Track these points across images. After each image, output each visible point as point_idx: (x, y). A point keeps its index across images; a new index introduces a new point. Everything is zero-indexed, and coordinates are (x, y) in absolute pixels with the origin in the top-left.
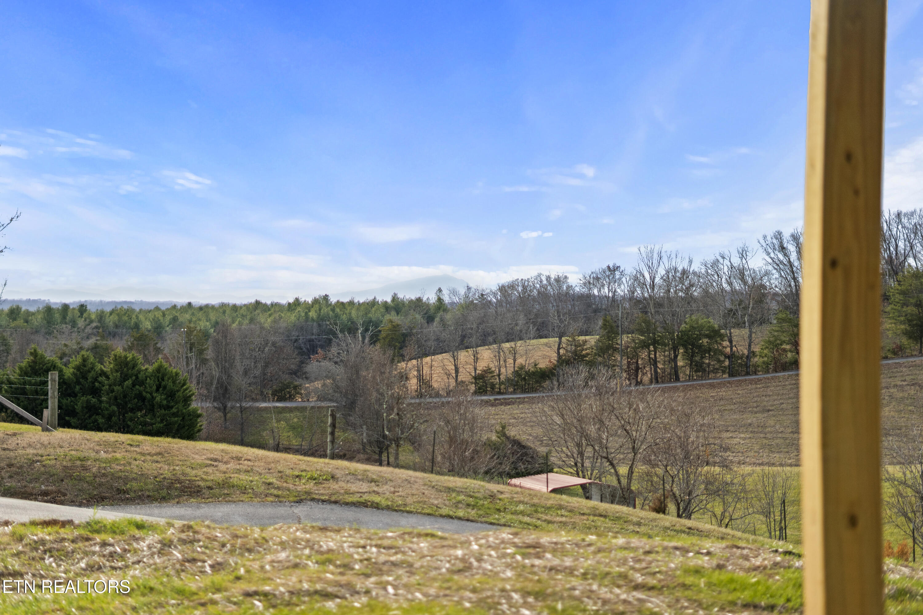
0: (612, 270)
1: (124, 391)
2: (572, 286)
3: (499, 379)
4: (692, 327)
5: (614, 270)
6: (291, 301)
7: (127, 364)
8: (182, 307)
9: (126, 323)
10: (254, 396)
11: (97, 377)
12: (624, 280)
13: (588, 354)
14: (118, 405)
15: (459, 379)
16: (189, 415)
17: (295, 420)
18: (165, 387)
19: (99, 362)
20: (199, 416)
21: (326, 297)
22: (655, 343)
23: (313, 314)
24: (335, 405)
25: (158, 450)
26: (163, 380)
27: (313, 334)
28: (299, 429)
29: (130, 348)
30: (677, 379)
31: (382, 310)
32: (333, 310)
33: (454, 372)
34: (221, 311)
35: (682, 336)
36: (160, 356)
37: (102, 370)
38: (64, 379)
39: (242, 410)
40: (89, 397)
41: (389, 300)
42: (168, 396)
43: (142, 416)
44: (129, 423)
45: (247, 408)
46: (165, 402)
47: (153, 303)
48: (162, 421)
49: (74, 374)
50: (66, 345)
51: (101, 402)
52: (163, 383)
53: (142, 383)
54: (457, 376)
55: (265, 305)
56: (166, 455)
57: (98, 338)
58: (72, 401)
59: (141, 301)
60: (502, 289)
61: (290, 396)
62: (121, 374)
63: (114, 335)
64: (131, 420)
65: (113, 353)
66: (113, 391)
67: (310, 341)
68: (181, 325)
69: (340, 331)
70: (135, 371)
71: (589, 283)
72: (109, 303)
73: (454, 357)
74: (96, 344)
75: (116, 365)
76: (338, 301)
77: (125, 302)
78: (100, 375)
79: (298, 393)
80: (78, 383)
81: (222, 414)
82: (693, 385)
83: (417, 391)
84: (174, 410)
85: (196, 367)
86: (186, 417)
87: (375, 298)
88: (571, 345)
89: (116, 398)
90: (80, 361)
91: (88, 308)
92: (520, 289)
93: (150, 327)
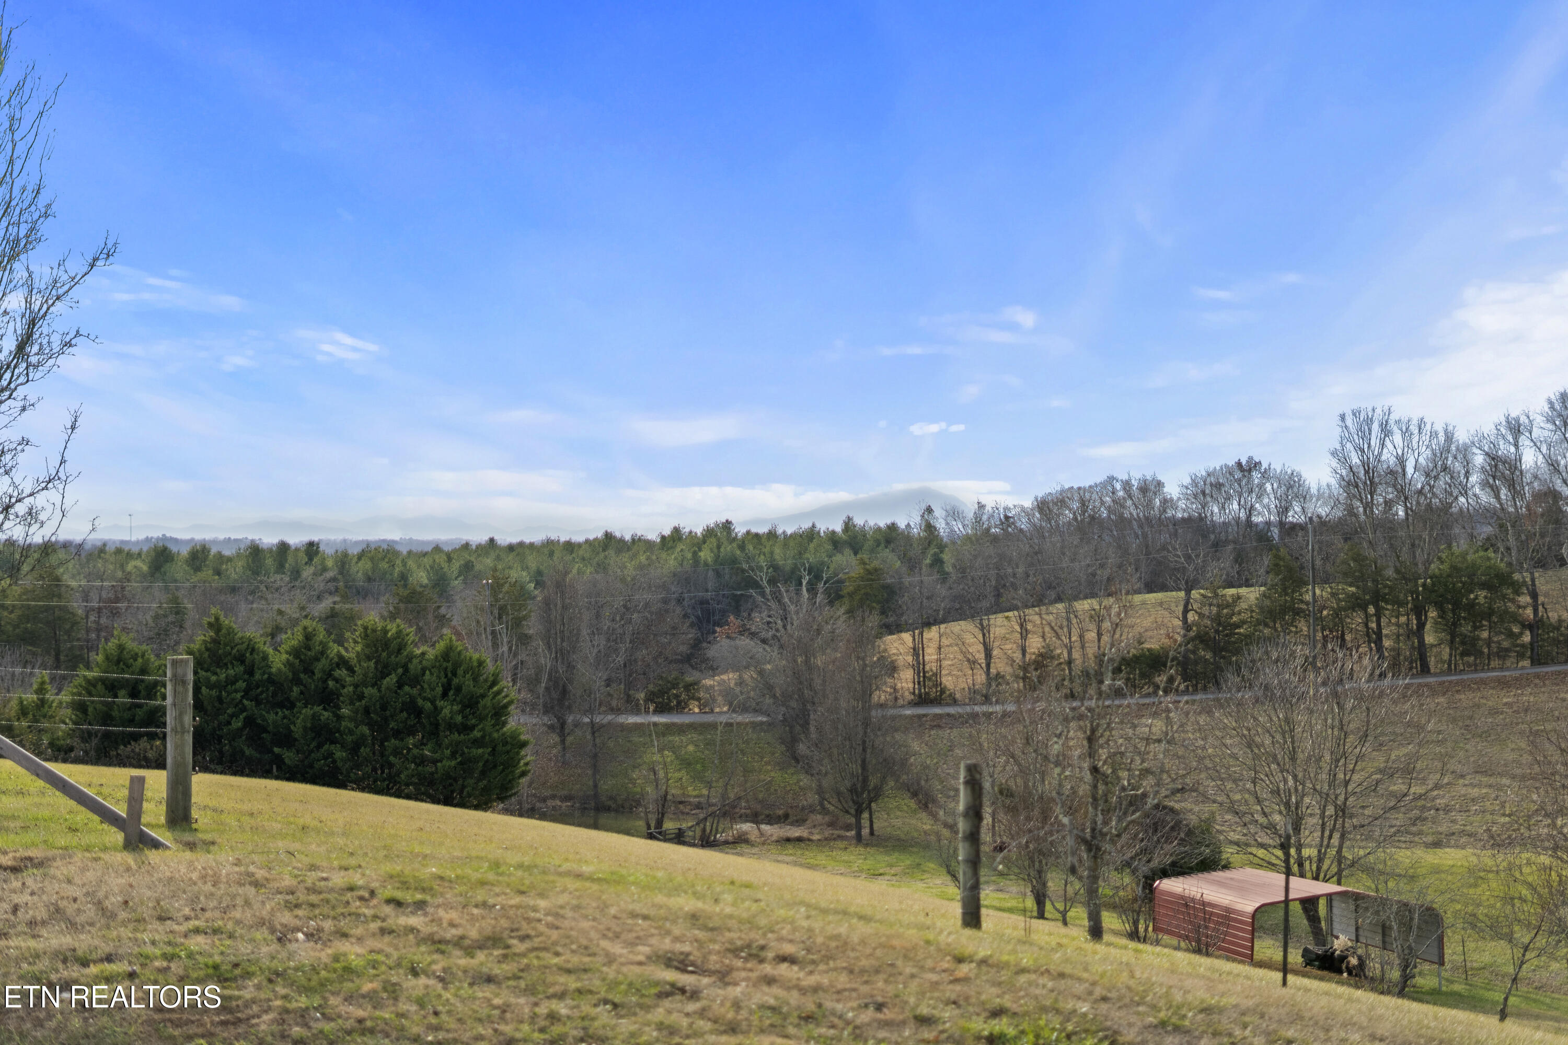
0: (1247, 468)
1: (382, 698)
2: (1172, 499)
3: (1070, 669)
4: (1454, 568)
5: (1250, 471)
6: (667, 532)
7: (386, 644)
8: (479, 546)
9: (385, 573)
10: (614, 703)
11: (333, 670)
12: (1268, 487)
13: (1243, 622)
14: (371, 725)
15: (993, 671)
16: (505, 743)
17: (691, 748)
18: (459, 689)
19: (334, 641)
20: (524, 744)
21: (727, 525)
22: (1377, 598)
23: (705, 555)
24: (765, 719)
25: (488, 925)
26: (455, 674)
27: (707, 591)
28: (699, 767)
29: (393, 617)
30: (1425, 670)
31: (829, 547)
32: (742, 547)
33: (983, 655)
34: (546, 551)
35: (1433, 584)
36: (446, 631)
37: (340, 657)
38: (270, 674)
39: (595, 729)
40: (318, 709)
41: (838, 528)
42: (465, 707)
43: (415, 746)
44: (392, 758)
45: (603, 726)
46: (459, 718)
47: (428, 542)
48: (453, 755)
49: (288, 663)
50: (280, 612)
51: (339, 718)
52: (456, 681)
53: (416, 681)
54: (988, 665)
55: (621, 541)
56: (519, 947)
57: (337, 599)
58: (285, 717)
59: (411, 539)
60: (1043, 506)
61: (679, 703)
62: (376, 663)
63: (362, 594)
64: (396, 752)
65: (360, 623)
66: (361, 697)
67: (703, 602)
68: (479, 576)
69: (769, 582)
70: (402, 658)
71: (1203, 493)
72: (357, 543)
73: (982, 628)
74: (332, 609)
75: (367, 646)
76: (748, 532)
77: (384, 541)
78: (338, 665)
79: (693, 698)
80: (296, 681)
81: (557, 739)
82: (1463, 681)
83: (914, 693)
84: (476, 734)
85: (510, 649)
86: (500, 748)
87: (814, 526)
88: (1210, 605)
89: (367, 711)
90: (301, 638)
91: (322, 548)
92: (1075, 505)
93: (425, 581)
